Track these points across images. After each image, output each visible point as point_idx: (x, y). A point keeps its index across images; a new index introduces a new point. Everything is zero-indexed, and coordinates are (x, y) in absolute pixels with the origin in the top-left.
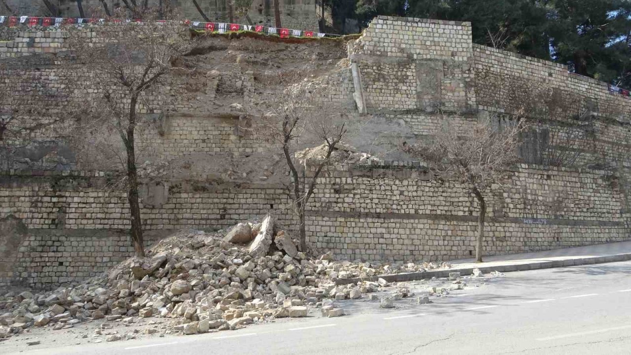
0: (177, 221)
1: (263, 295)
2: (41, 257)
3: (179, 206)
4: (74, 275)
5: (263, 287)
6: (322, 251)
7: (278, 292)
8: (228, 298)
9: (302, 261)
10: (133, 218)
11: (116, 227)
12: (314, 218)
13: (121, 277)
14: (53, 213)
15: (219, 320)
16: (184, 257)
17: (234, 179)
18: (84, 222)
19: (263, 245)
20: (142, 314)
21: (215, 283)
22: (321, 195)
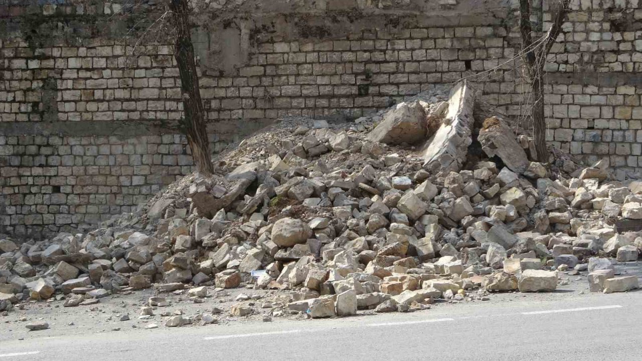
0: (269, 101)
1: (459, 250)
2: (20, 176)
3: (272, 71)
4: (82, 210)
5: (458, 235)
6: (583, 160)
7: (491, 244)
8: (388, 253)
9: (540, 181)
10: (187, 96)
11: (152, 115)
12: (564, 88)
13: (172, 214)
14: (33, 90)
15: (375, 294)
16: (292, 174)
17: (385, 8)
18: (92, 106)
19: (453, 148)
20: (221, 282)
21: (357, 225)
22: (578, 37)
